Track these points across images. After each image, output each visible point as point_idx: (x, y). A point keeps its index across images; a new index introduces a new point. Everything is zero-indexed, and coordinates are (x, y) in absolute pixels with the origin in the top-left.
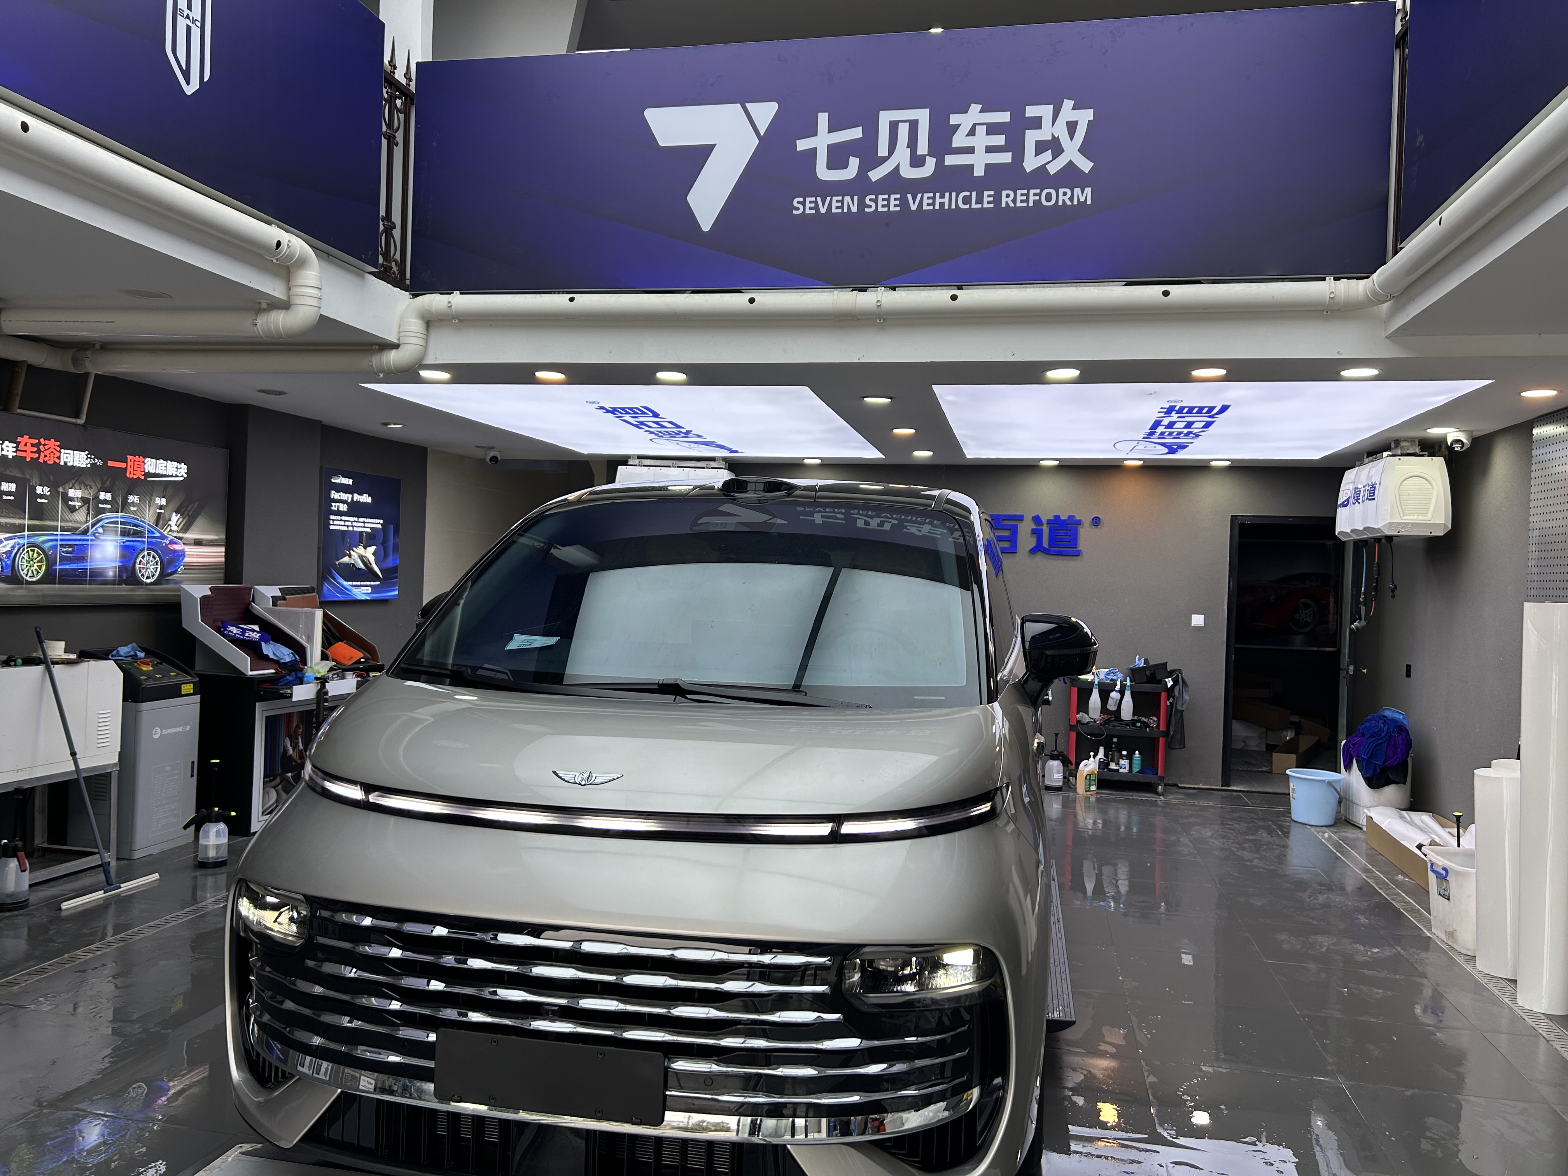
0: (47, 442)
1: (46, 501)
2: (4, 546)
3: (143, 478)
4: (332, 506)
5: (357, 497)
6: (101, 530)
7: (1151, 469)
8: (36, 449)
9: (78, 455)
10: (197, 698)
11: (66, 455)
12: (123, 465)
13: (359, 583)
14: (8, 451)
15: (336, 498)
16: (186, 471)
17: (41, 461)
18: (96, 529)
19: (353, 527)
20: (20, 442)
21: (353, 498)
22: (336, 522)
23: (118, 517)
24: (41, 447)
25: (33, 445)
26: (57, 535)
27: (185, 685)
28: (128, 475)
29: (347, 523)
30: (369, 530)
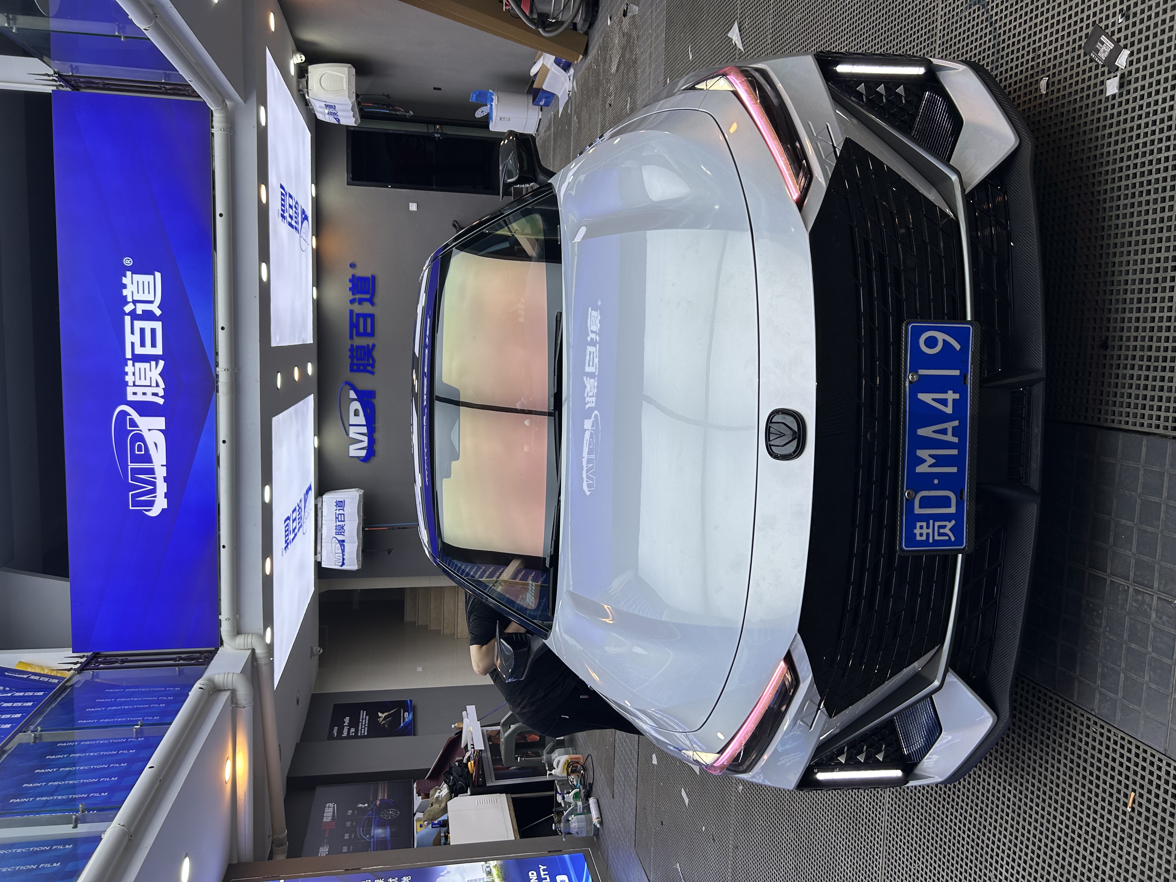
3: (335, 822)
4: (352, 735)
6: (368, 836)
7: (318, 231)
9: (321, 850)
11: (322, 855)
12: (328, 830)
13: (402, 720)
15: (346, 734)
16: (330, 804)
18: (366, 838)
19: (365, 724)
21: (346, 726)
22: (363, 733)
23: (360, 830)
28: (333, 828)
29: (363, 728)
30: (367, 717)
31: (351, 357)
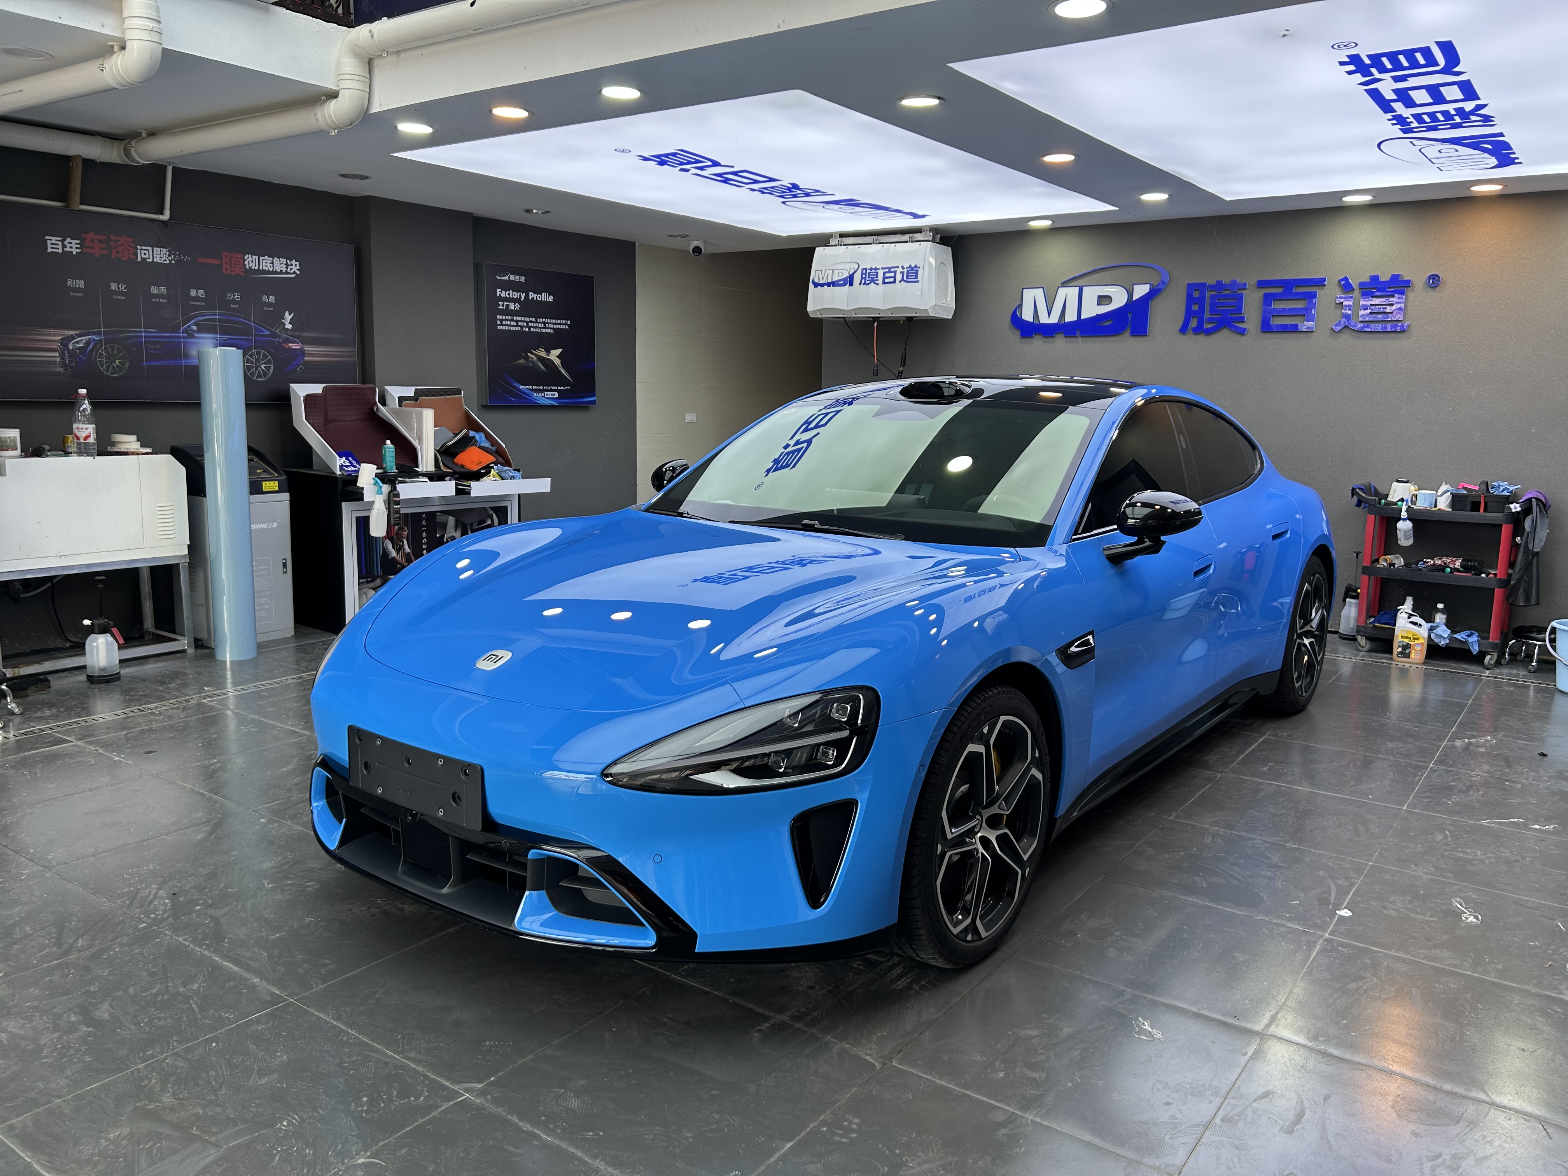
0: (118, 238)
1: (124, 298)
2: (77, 342)
3: (243, 274)
4: (499, 305)
5: (531, 295)
6: (195, 328)
8: (104, 246)
9: (159, 251)
10: (286, 496)
11: (143, 252)
12: (218, 262)
13: (541, 388)
14: (71, 247)
15: (503, 295)
16: (298, 267)
17: (113, 256)
18: (189, 326)
19: (529, 328)
20: (85, 239)
21: (527, 296)
22: (504, 323)
23: (216, 315)
24: (112, 244)
25: (100, 241)
26: (141, 332)
27: (267, 483)
28: (224, 271)
29: (519, 324)
30: (552, 331)
31: (1219, 286)
